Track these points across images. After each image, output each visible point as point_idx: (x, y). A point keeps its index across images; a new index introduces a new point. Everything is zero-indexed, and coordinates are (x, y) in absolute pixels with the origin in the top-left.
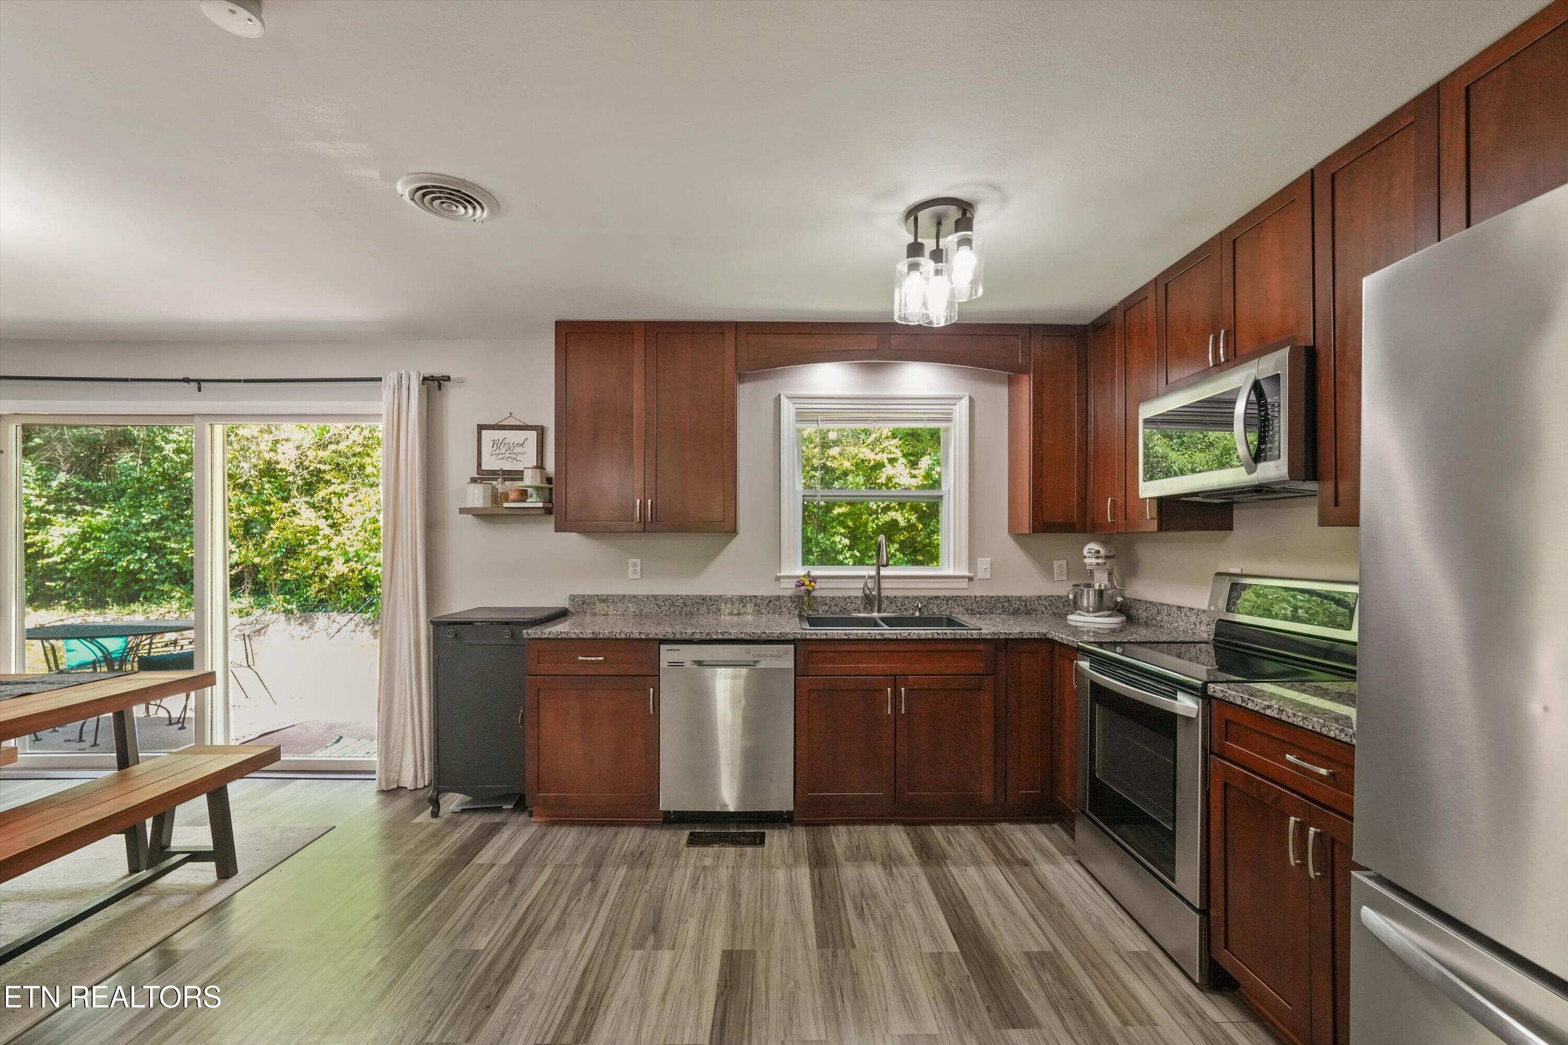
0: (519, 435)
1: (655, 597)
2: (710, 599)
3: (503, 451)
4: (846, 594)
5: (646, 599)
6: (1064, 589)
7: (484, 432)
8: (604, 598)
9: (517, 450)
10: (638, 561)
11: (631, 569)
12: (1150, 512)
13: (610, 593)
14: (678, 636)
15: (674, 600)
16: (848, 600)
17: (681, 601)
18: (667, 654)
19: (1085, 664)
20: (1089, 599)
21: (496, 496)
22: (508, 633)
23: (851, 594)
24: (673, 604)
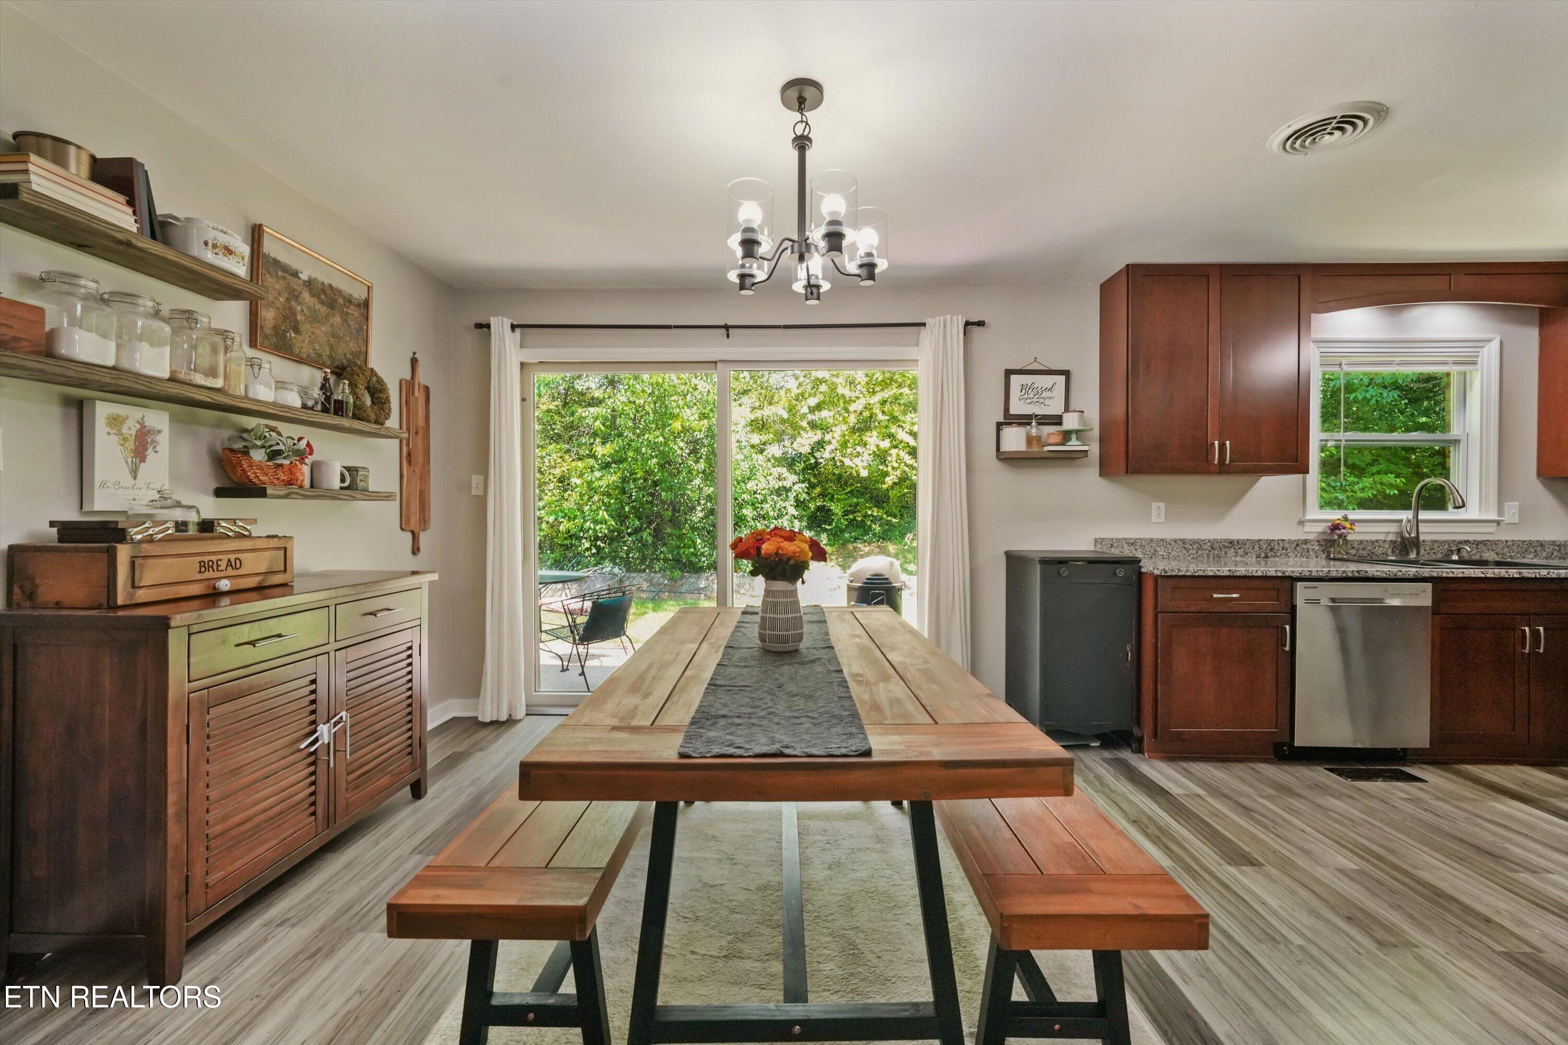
0: (1047, 380)
1: (1183, 541)
2: (1238, 542)
3: (1031, 395)
4: (1374, 538)
5: (1174, 543)
7: (1014, 378)
8: (1132, 541)
9: (1045, 394)
10: (1162, 505)
11: (1154, 513)
13: (1137, 537)
14: (1314, 574)
15: (1202, 544)
16: (1376, 544)
17: (1209, 544)
18: (1303, 592)
21: (1030, 440)
22: (1121, 572)
23: (1381, 537)
24: (1200, 548)
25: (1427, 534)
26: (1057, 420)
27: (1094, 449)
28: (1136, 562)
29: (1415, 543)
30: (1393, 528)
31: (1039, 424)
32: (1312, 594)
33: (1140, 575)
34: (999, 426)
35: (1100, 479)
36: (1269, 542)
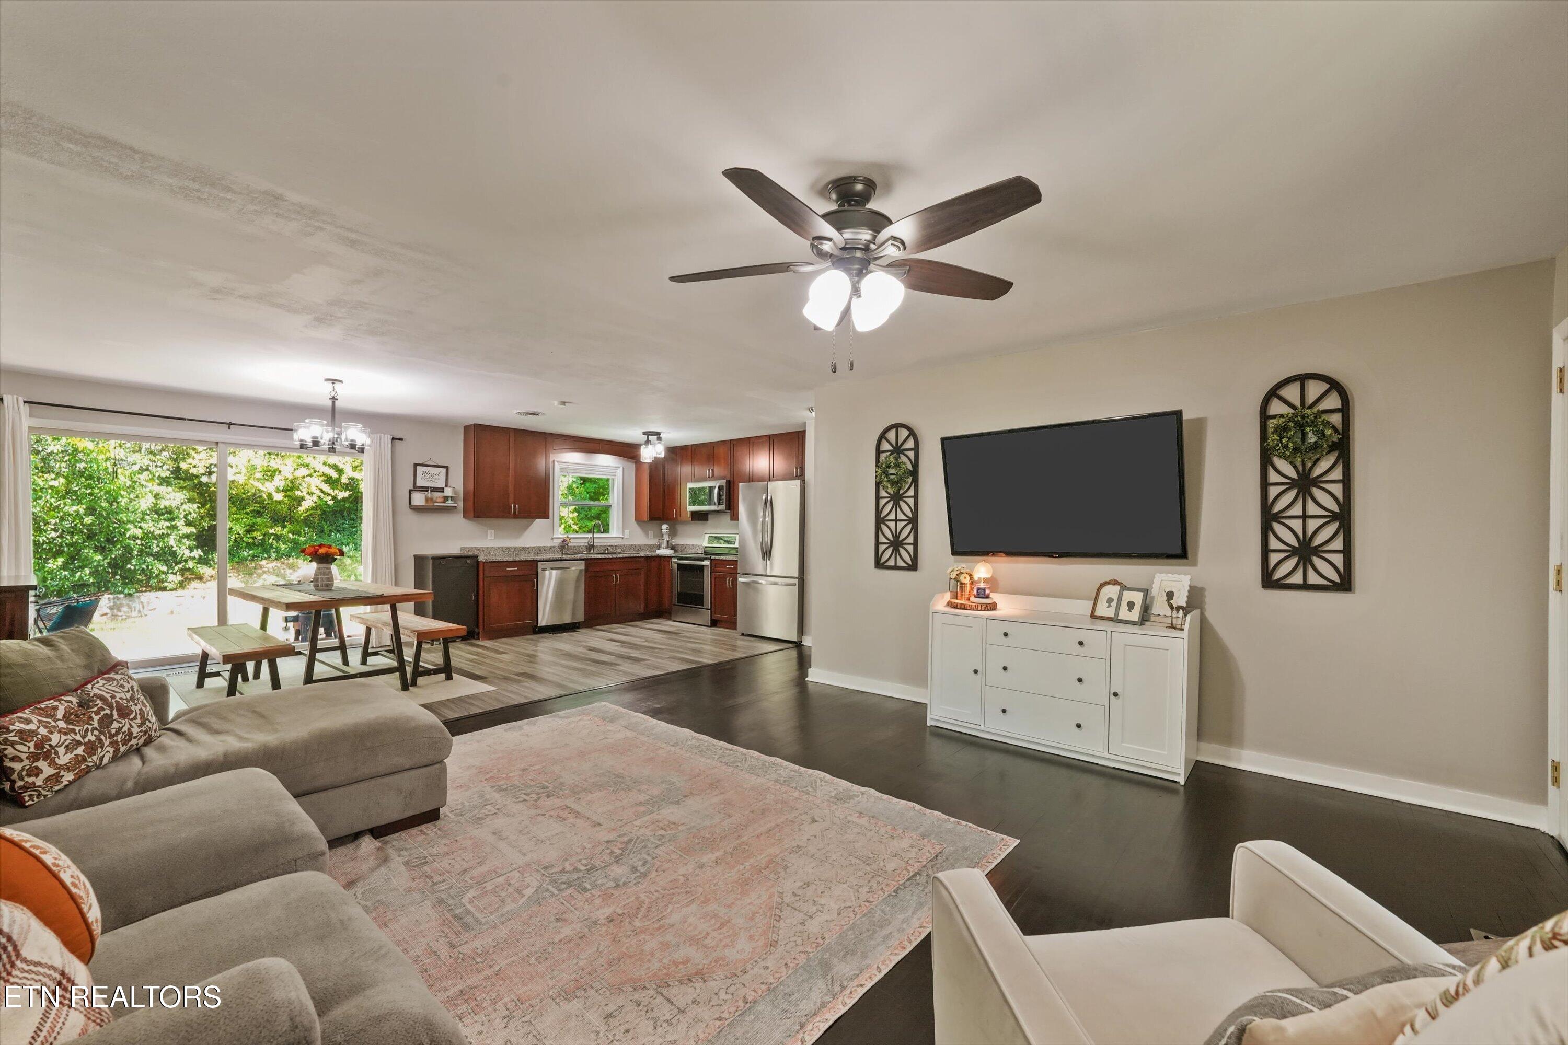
0: (436, 470)
1: (502, 548)
2: (526, 548)
3: (428, 477)
4: (579, 544)
5: (498, 549)
6: (654, 542)
7: (418, 467)
8: (477, 548)
9: (435, 477)
10: (493, 532)
11: (489, 535)
12: (689, 515)
13: (479, 546)
14: (544, 559)
15: (510, 549)
16: (579, 547)
17: (514, 549)
18: (541, 566)
19: (676, 560)
20: (664, 545)
21: (427, 500)
22: (469, 561)
23: (582, 544)
24: (510, 551)
25: (597, 543)
26: (441, 490)
27: (460, 504)
28: (476, 557)
29: (593, 546)
30: (586, 541)
31: (431, 491)
32: (543, 567)
33: (478, 563)
34: (410, 491)
35: (464, 520)
36: (539, 547)
